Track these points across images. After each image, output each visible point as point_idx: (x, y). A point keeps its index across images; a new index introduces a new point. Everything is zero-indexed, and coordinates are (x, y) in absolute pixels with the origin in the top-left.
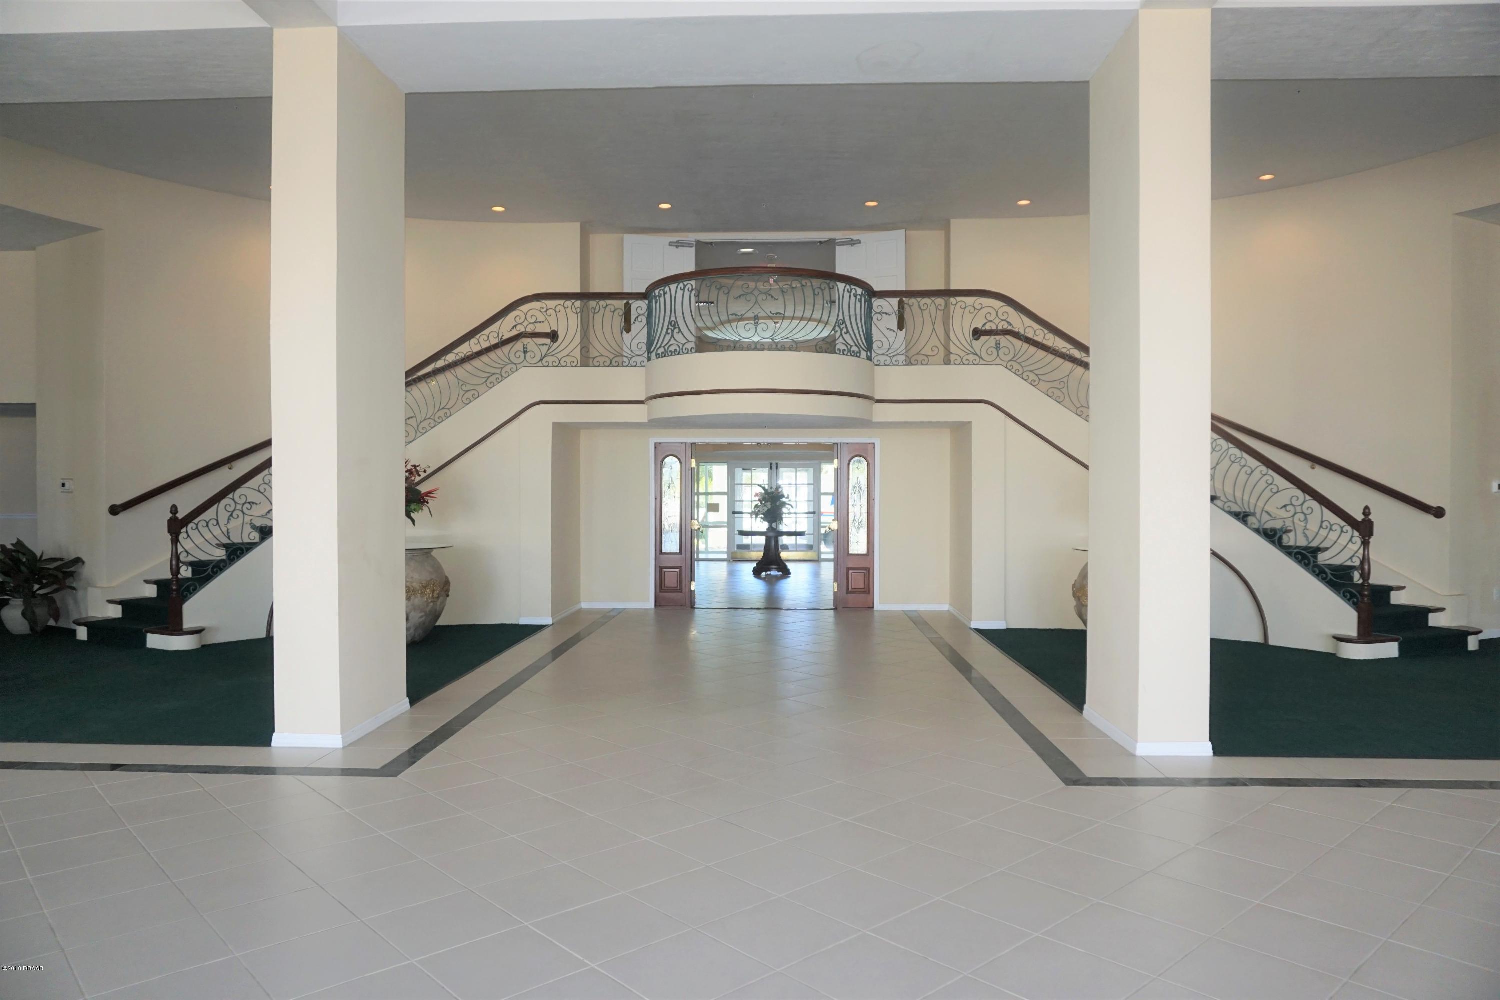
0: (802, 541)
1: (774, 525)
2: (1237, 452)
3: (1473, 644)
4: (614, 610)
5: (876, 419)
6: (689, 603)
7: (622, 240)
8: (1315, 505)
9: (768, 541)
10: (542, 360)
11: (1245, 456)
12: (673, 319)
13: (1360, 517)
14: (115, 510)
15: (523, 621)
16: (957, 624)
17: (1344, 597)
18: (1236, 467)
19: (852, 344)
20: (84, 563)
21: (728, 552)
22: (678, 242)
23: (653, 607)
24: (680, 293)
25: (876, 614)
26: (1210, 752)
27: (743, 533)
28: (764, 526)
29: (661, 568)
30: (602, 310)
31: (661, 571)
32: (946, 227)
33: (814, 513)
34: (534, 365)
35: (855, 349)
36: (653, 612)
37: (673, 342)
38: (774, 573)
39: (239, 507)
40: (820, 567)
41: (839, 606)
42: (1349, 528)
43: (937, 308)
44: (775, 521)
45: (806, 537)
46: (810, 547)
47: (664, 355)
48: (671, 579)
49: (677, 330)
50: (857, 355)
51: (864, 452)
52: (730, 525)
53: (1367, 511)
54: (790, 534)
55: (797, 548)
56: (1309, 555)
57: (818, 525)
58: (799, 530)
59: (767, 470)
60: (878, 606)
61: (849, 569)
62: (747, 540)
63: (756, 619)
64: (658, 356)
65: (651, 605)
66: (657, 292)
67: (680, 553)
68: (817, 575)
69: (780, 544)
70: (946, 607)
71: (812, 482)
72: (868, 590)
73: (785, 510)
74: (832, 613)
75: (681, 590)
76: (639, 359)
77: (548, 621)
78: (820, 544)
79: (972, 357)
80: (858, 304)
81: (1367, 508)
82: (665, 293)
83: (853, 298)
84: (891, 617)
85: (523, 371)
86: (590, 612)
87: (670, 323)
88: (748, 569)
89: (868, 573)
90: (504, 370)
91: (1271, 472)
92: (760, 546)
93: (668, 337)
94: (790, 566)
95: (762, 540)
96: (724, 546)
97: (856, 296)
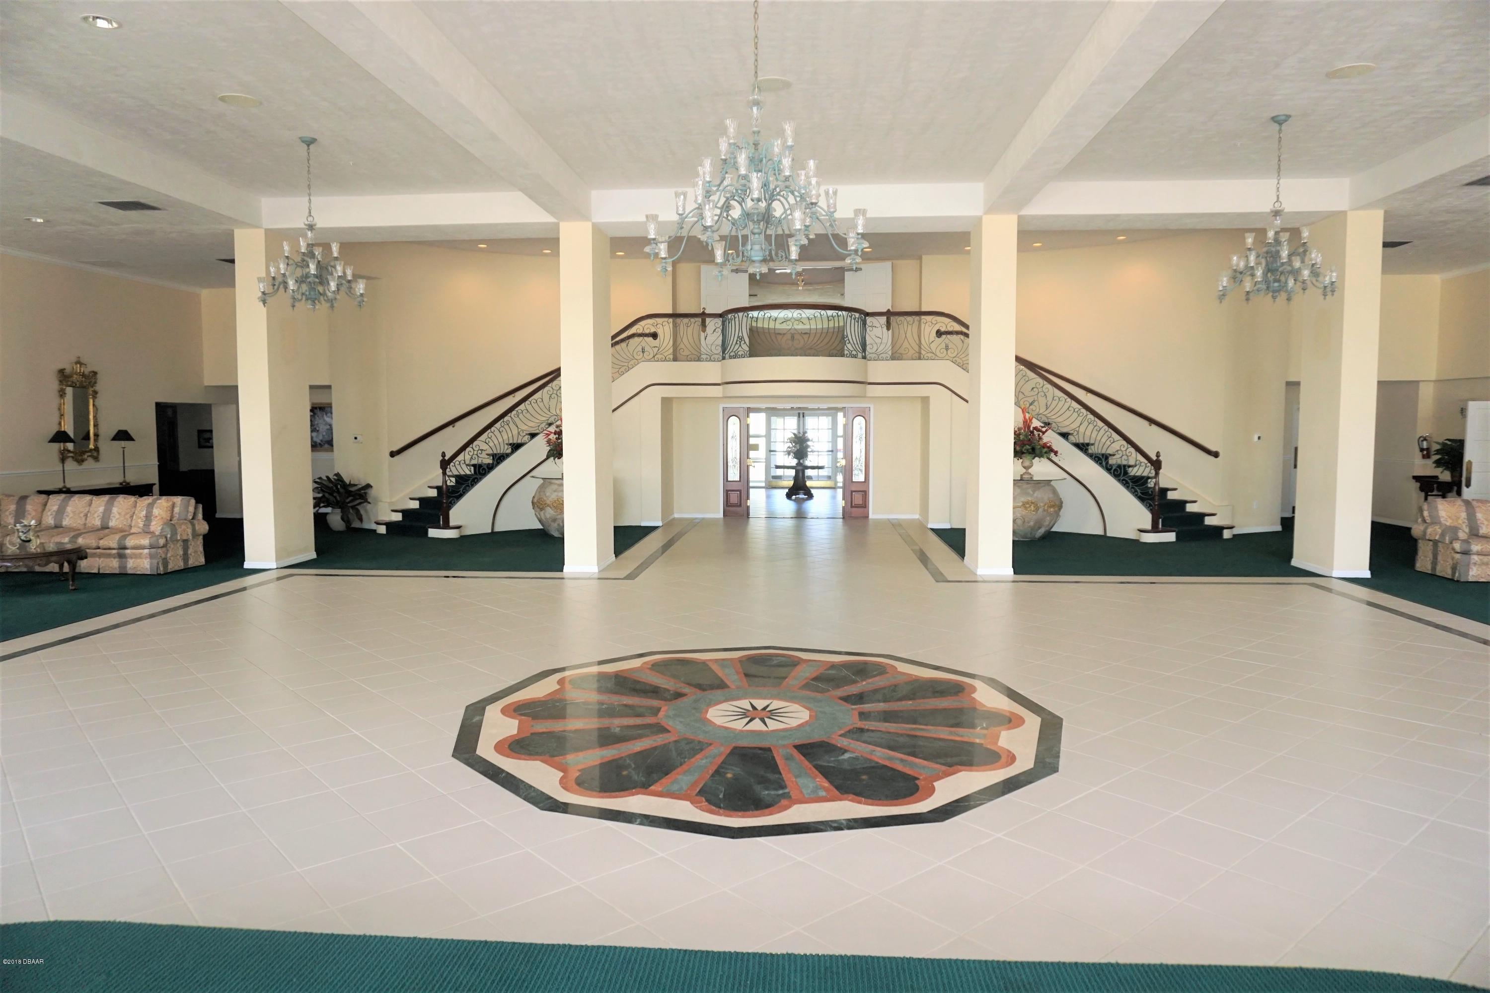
0: (822, 472)
1: (801, 461)
2: (1091, 416)
3: (1227, 534)
4: (696, 518)
5: (869, 395)
6: (746, 514)
7: (700, 267)
8: (1132, 450)
9: (797, 472)
10: (654, 357)
11: (1096, 419)
12: (740, 334)
13: (1154, 458)
14: (393, 454)
15: (644, 524)
16: (921, 525)
17: (1146, 506)
18: (1091, 427)
19: (852, 349)
20: (372, 487)
21: (765, 482)
22: (737, 269)
23: (722, 516)
24: (745, 319)
25: (870, 522)
26: (1013, 573)
27: (777, 467)
28: (794, 462)
29: (727, 491)
30: (693, 325)
31: (727, 493)
32: (920, 258)
33: (832, 451)
34: (649, 361)
35: (854, 353)
36: (722, 522)
37: (740, 348)
38: (802, 496)
39: (475, 453)
40: (836, 492)
41: (846, 516)
42: (1149, 464)
43: (908, 323)
44: (802, 458)
45: (826, 469)
46: (829, 478)
47: (735, 357)
48: (734, 498)
49: (743, 342)
50: (855, 357)
51: (863, 413)
52: (768, 461)
53: (1158, 455)
54: (813, 468)
55: (819, 478)
56: (1129, 481)
57: (835, 460)
58: (820, 465)
59: (796, 418)
60: (871, 516)
61: (852, 492)
62: (779, 472)
63: (790, 523)
64: (731, 357)
65: (721, 515)
66: (729, 316)
67: (740, 481)
68: (834, 497)
69: (806, 475)
70: (917, 516)
71: (830, 427)
72: (865, 505)
73: (809, 450)
74: (841, 520)
75: (740, 505)
76: (716, 357)
77: (659, 524)
78: (836, 475)
79: (930, 355)
80: (856, 324)
81: (1158, 453)
82: (735, 318)
83: (853, 321)
84: (878, 522)
85: (642, 364)
86: (681, 520)
87: (738, 337)
88: (780, 495)
89: (865, 494)
90: (630, 363)
91: (1110, 430)
92: (789, 476)
93: (737, 346)
94: (813, 491)
95: (792, 472)
96: (763, 478)
97: (855, 319)
